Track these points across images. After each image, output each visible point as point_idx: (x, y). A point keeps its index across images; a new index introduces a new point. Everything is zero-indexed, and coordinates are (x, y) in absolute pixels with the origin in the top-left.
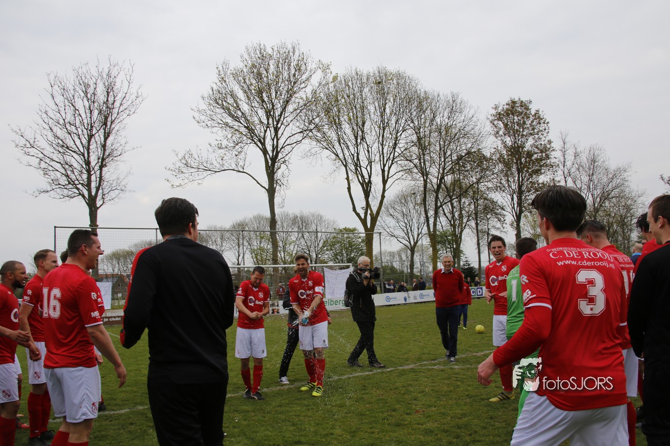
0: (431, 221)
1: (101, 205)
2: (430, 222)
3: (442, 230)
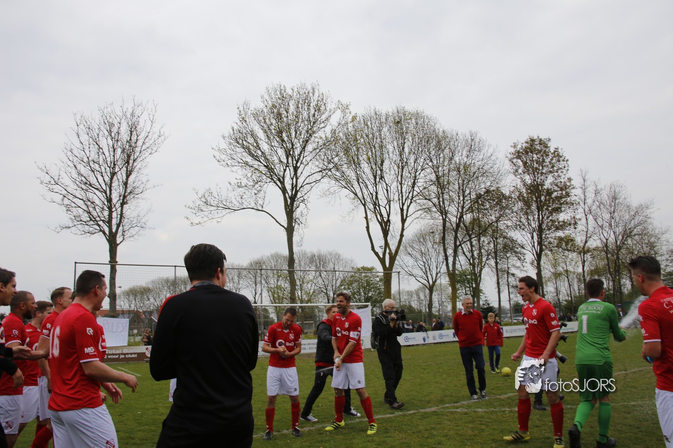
0: (451, 260)
1: (121, 242)
2: (449, 261)
3: (461, 269)
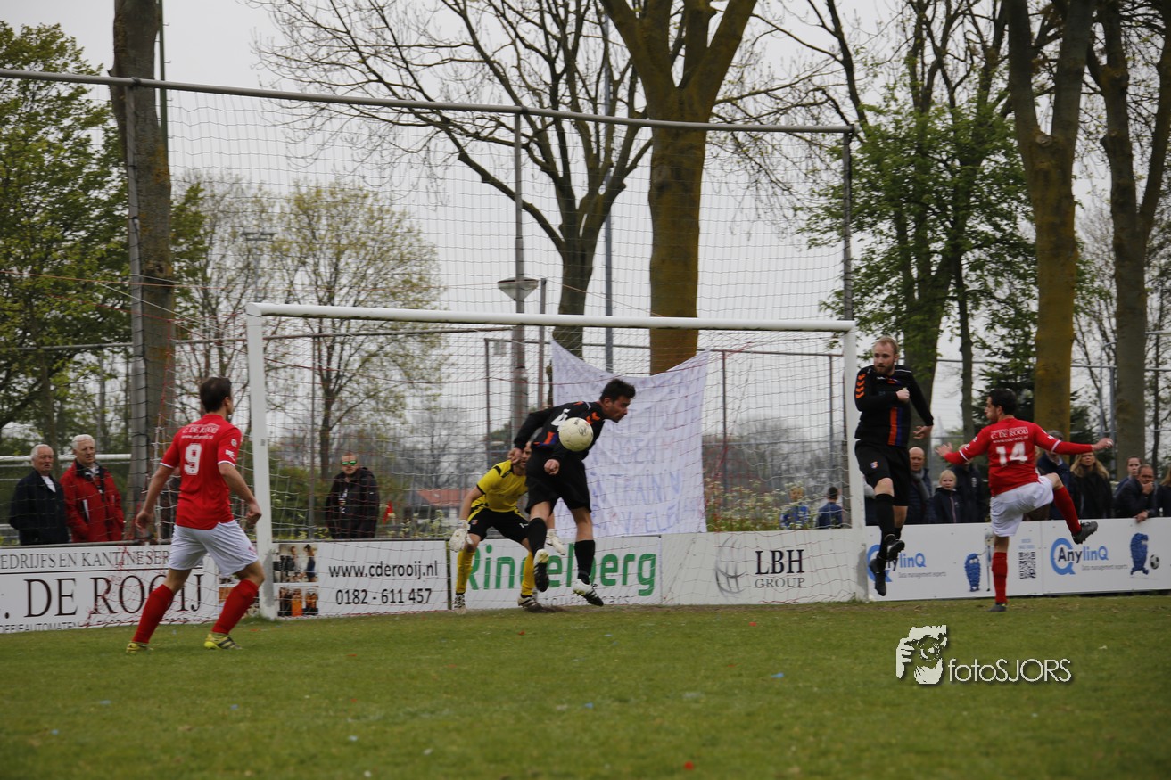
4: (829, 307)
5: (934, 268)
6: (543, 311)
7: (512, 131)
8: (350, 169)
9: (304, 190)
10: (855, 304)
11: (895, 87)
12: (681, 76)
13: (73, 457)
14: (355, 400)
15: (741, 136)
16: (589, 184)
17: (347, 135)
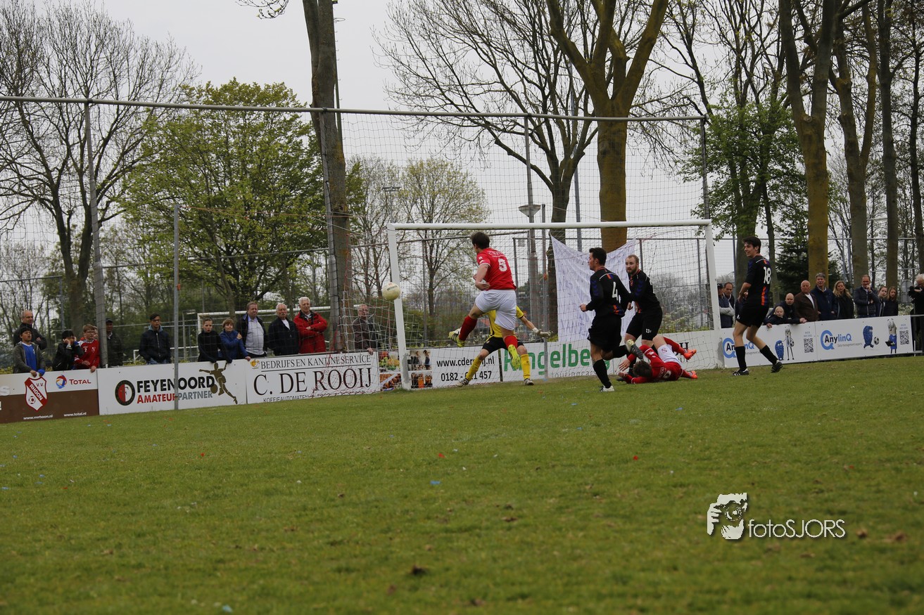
4: (696, 213)
5: (751, 190)
6: (544, 221)
7: (522, 127)
8: (438, 151)
9: (414, 164)
10: (710, 211)
11: (726, 95)
12: (612, 94)
13: (299, 309)
14: (446, 273)
15: (645, 124)
16: (565, 154)
17: (435, 133)
